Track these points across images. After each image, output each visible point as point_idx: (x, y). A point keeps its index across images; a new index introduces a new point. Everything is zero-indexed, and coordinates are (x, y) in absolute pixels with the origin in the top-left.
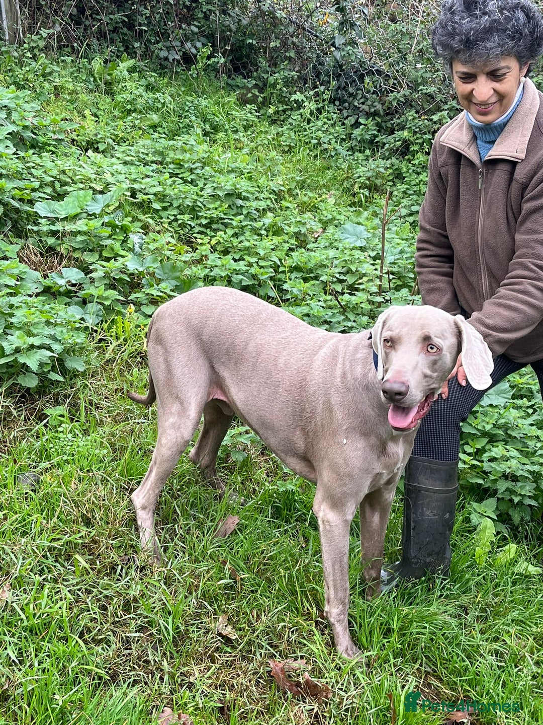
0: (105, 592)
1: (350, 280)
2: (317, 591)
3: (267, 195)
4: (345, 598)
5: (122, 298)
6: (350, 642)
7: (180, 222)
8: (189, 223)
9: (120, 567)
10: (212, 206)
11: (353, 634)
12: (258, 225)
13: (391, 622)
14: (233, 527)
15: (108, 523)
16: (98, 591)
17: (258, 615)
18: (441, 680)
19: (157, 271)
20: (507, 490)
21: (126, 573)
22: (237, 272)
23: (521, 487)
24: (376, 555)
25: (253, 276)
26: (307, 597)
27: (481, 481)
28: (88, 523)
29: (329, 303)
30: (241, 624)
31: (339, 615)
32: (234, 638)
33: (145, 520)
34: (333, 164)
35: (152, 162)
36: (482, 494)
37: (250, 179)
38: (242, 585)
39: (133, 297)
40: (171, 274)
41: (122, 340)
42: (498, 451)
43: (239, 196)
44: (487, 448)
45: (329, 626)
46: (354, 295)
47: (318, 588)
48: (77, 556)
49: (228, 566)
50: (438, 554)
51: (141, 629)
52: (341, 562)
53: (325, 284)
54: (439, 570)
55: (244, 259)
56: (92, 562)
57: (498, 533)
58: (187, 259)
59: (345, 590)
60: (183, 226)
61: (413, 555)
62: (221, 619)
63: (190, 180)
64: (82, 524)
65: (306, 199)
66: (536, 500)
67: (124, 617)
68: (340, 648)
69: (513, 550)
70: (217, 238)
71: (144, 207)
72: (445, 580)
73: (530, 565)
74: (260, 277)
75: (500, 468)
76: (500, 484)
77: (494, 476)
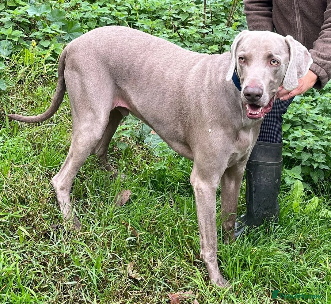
0: (43, 253)
1: (183, 18)
2: (192, 240)
4: (214, 244)
5: (25, 36)
6: (220, 276)
9: (52, 233)
13: (246, 258)
14: (127, 198)
15: (38, 201)
16: (37, 252)
17: (154, 261)
19: (48, 16)
20: (308, 159)
21: (57, 237)
22: (103, 15)
23: (317, 157)
24: (232, 211)
25: (114, 17)
26: (186, 245)
27: (289, 154)
28: (23, 202)
29: (171, 35)
30: (143, 268)
31: (211, 256)
32: (139, 279)
33: (63, 197)
36: (290, 163)
38: (140, 240)
39: (32, 35)
40: (58, 17)
41: (28, 67)
42: (299, 133)
44: (290, 131)
45: (205, 265)
46: (188, 28)
47: (193, 238)
48: (21, 228)
49: (129, 227)
50: (271, 208)
51: (73, 278)
52: (211, 218)
53: (165, 21)
54: (272, 219)
55: (106, 6)
56: (30, 231)
57: (305, 189)
58: (68, 7)
59: (214, 238)
61: (255, 210)
62: (129, 266)
64: (19, 203)
66: (328, 166)
67: (61, 271)
68: (214, 281)
69: (317, 201)
72: (277, 225)
73: (329, 211)
74: (120, 18)
75: (302, 144)
76: (303, 155)
77: (298, 150)
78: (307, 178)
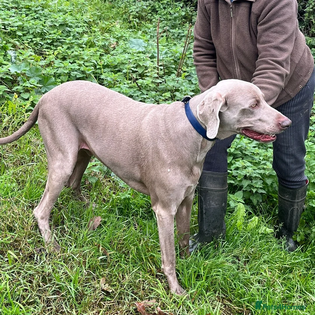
0: (29, 272)
1: (140, 71)
2: (154, 256)
3: (82, 24)
4: (173, 260)
5: (9, 90)
6: (178, 286)
7: (35, 42)
8: (40, 42)
9: (36, 255)
10: (52, 32)
11: (179, 281)
12: (80, 42)
13: (200, 270)
14: (98, 223)
15: (23, 229)
16: (24, 272)
17: (123, 276)
18: (231, 302)
19: (27, 72)
20: (248, 185)
21: (40, 258)
22: (73, 70)
23: (255, 183)
24: (186, 231)
25: (82, 71)
26: (149, 261)
27: (232, 182)
28: (11, 230)
29: (130, 85)
30: (113, 282)
31: (170, 270)
32: (111, 291)
34: (116, 5)
35: (12, 8)
36: (234, 189)
37: (71, 15)
38: (110, 258)
39: (14, 89)
40: (35, 73)
41: (11, 116)
42: (239, 163)
43: (67, 25)
44: (233, 162)
45: (165, 277)
46: (144, 79)
47: (154, 255)
48: (9, 252)
49: (101, 248)
50: (219, 227)
51: (55, 292)
52: (169, 239)
53: (125, 74)
54: (220, 236)
55: (75, 62)
56: (18, 254)
57: (247, 210)
58: (44, 64)
59: (173, 255)
60: (36, 44)
61: (205, 229)
62: (101, 281)
63: (36, 17)
64: (8, 231)
65: (104, 26)
66: (264, 190)
67: (44, 287)
68: (173, 291)
69: (257, 220)
70: (58, 50)
71: (12, 34)
72: (224, 242)
73: (267, 228)
74: (87, 72)
75: (243, 173)
76: (244, 182)
77: (240, 178)
78: (248, 201)
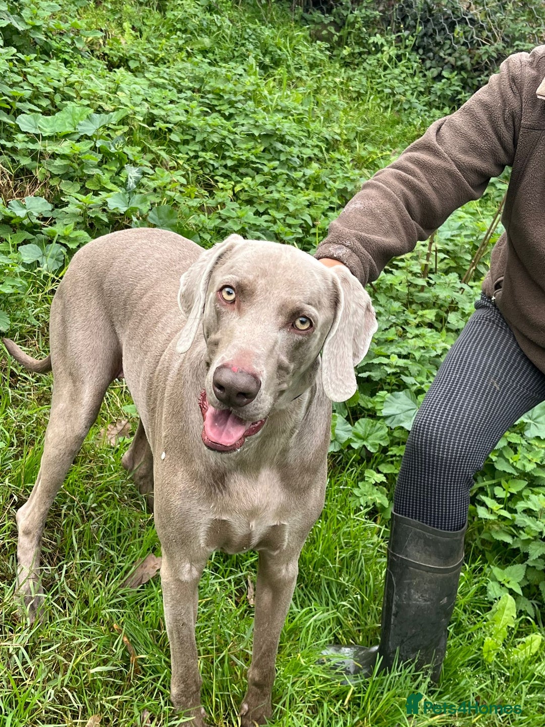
3: (315, 141)
7: (200, 160)
8: (212, 162)
10: (244, 146)
12: (297, 175)
19: (150, 214)
20: (542, 557)
25: (275, 234)
27: (508, 539)
33: (27, 550)
34: (404, 119)
35: (190, 89)
37: (299, 121)
40: (166, 220)
42: (537, 501)
43: (282, 140)
44: (524, 493)
55: (268, 214)
57: (521, 614)
60: (203, 164)
61: (392, 648)
63: (227, 114)
65: (364, 153)
69: (537, 643)
70: (242, 184)
71: (160, 136)
75: (537, 526)
76: (534, 547)
77: (528, 534)
78: (534, 590)
